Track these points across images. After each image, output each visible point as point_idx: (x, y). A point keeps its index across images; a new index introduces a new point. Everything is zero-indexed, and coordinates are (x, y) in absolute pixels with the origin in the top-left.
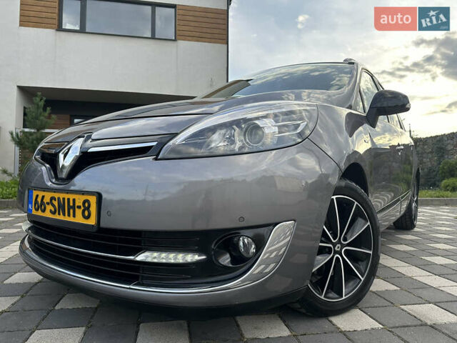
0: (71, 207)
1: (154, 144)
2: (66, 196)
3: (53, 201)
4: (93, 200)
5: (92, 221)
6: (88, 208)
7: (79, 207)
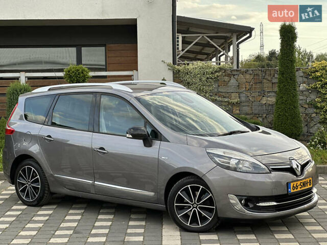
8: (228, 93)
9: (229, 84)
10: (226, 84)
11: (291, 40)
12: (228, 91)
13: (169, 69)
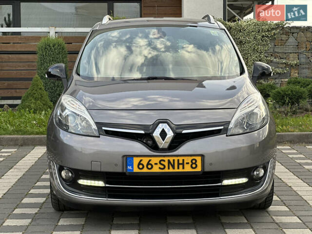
0: (181, 164)
1: (222, 127)
2: (176, 159)
3: (162, 162)
4: (199, 159)
5: (199, 169)
6: (195, 163)
7: (188, 163)
8: (285, 53)
9: (287, 44)
10: (283, 43)
12: (286, 52)
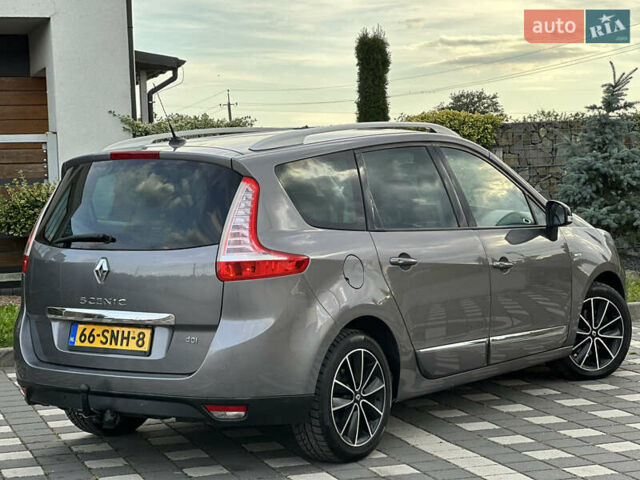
11: (381, 67)
13: (125, 129)
